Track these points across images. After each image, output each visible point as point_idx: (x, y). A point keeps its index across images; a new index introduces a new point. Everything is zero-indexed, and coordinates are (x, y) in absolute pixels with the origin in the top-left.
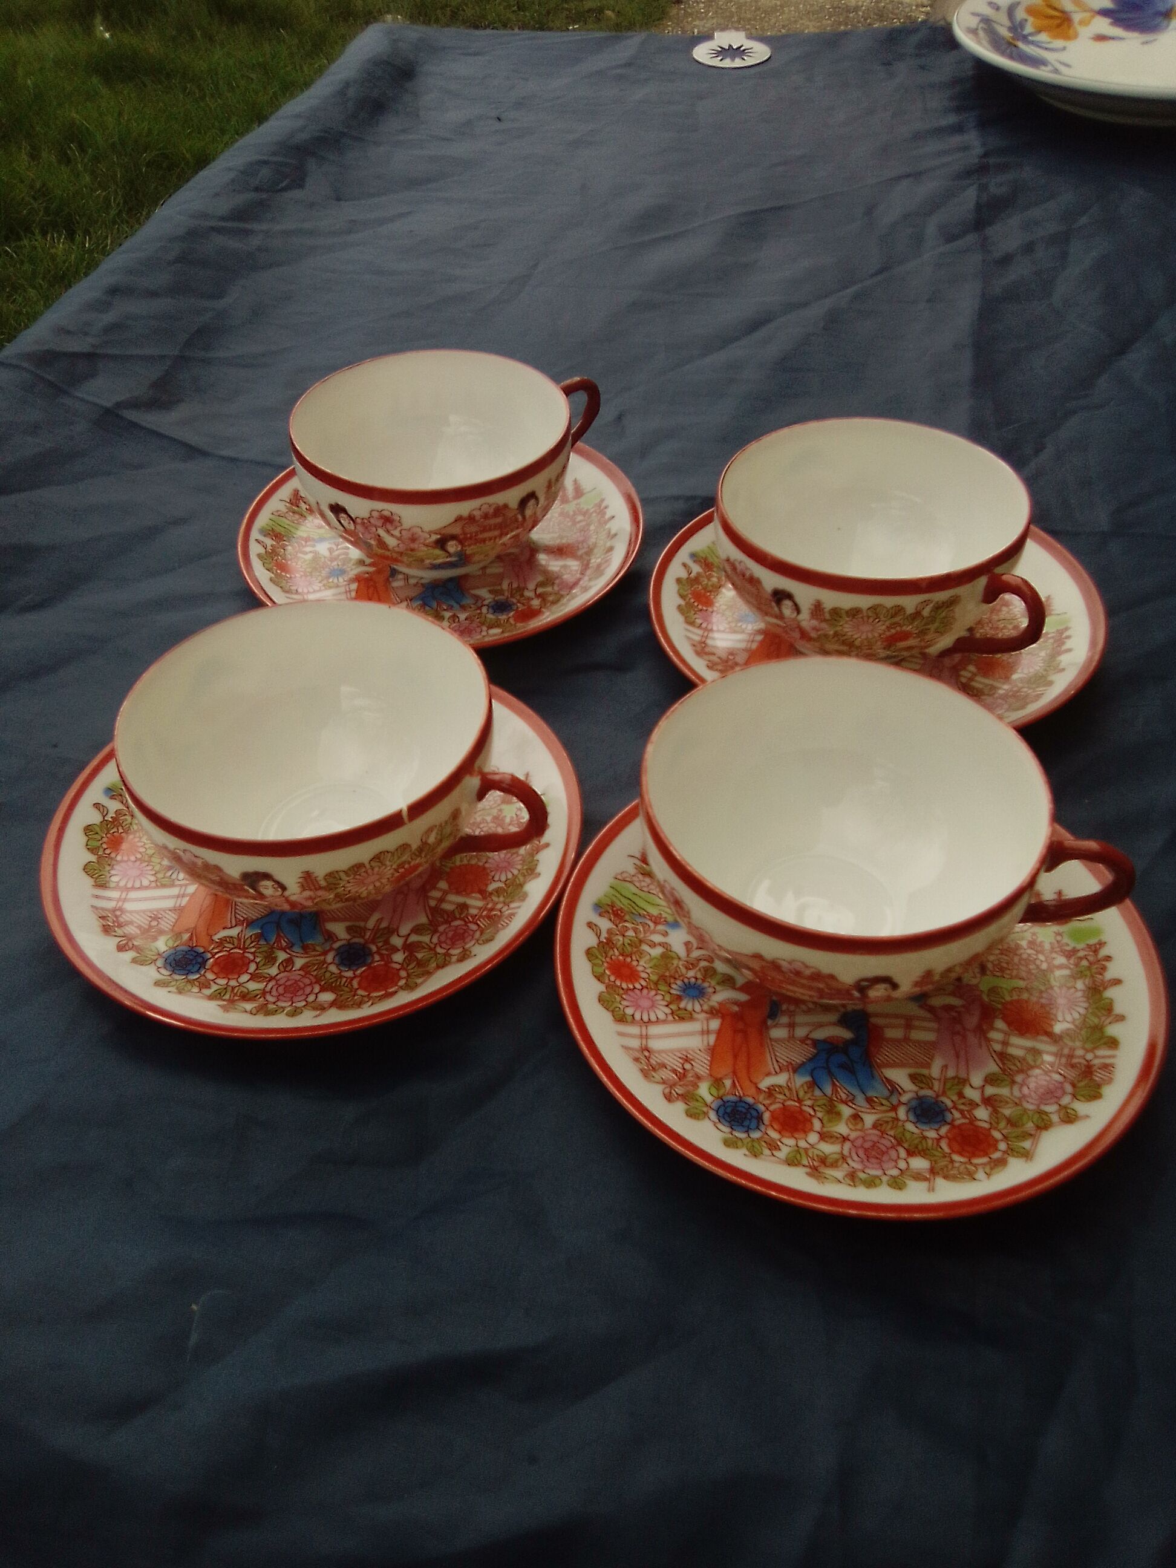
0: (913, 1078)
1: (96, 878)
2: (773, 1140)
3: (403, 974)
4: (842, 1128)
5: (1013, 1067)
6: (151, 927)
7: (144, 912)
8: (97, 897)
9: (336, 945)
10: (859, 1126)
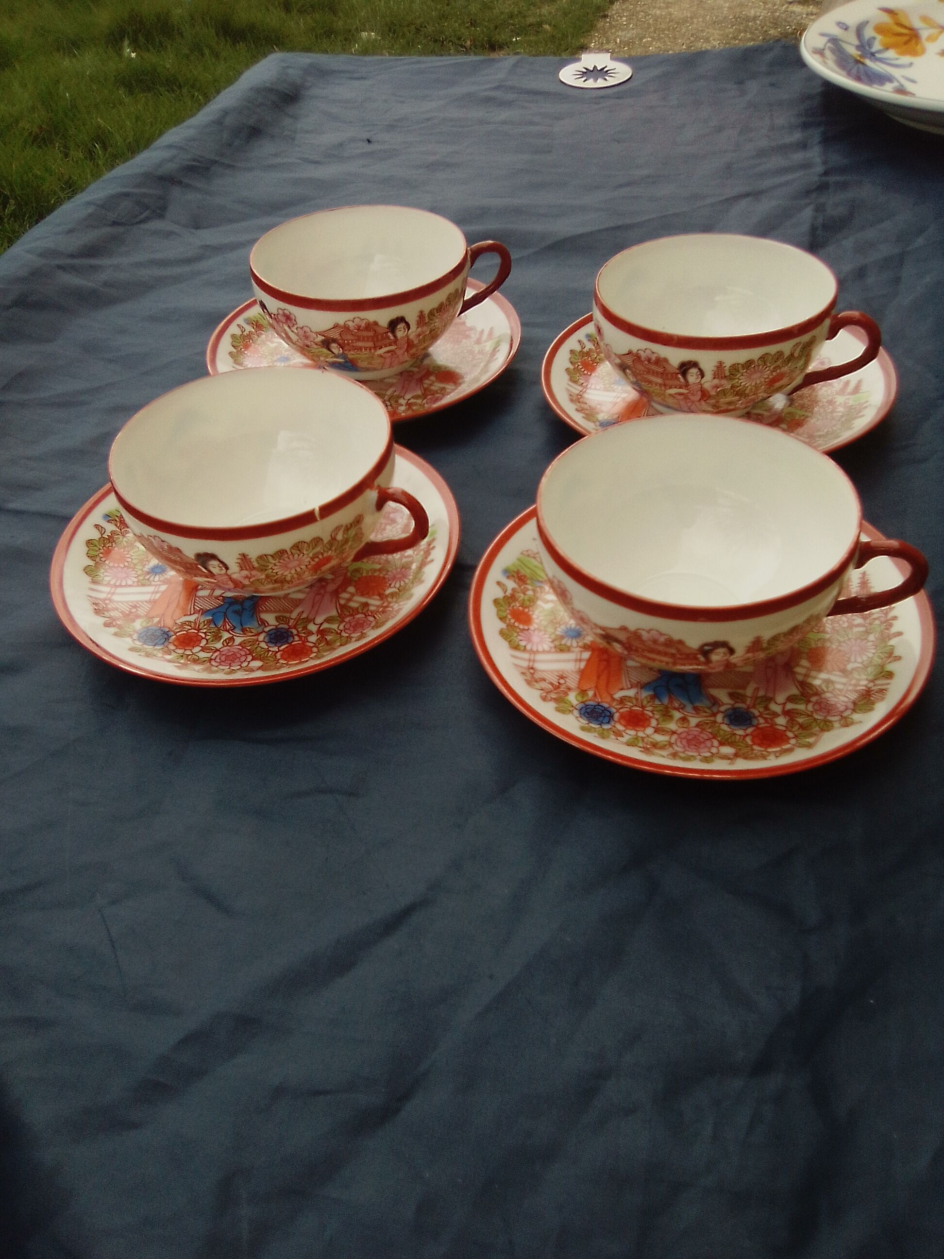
0: (731, 695)
1: (93, 577)
2: (619, 731)
3: (315, 650)
4: (672, 726)
5: (811, 692)
6: (131, 612)
7: (127, 602)
8: (92, 590)
9: (267, 629)
10: (685, 725)
